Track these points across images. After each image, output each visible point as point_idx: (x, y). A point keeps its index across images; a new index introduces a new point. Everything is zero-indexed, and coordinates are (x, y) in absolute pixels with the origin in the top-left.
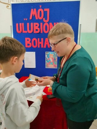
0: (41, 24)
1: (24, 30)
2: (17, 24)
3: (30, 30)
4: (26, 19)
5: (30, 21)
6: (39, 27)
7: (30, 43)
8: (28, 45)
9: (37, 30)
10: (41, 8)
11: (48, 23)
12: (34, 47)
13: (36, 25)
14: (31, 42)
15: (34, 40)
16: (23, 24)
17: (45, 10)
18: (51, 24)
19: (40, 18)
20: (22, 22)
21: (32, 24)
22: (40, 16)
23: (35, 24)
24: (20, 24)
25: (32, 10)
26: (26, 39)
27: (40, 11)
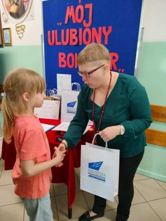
0: (81, 30)
1: (58, 41)
2: (49, 32)
3: (65, 40)
4: (61, 24)
5: (66, 27)
6: (77, 35)
7: (65, 61)
8: (63, 63)
9: (74, 40)
10: (81, 4)
11: (91, 28)
12: (70, 66)
13: (74, 33)
14: (66, 59)
15: (71, 57)
16: (56, 31)
17: (87, 6)
18: (94, 29)
19: (79, 21)
20: (55, 30)
21: (68, 30)
22: (79, 17)
23: (72, 30)
24: (53, 31)
25: (68, 7)
26: (60, 54)
27: (80, 9)
